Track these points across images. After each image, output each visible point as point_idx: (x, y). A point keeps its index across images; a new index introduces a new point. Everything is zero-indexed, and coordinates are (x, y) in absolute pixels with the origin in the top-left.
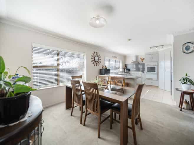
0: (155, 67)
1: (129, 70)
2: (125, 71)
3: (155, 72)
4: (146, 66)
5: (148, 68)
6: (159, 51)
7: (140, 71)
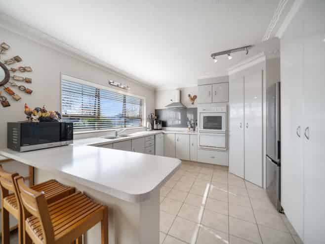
0: (220, 117)
1: (164, 124)
2: (155, 127)
3: (220, 128)
4: (200, 113)
5: (204, 117)
6: (230, 73)
7: (187, 126)
